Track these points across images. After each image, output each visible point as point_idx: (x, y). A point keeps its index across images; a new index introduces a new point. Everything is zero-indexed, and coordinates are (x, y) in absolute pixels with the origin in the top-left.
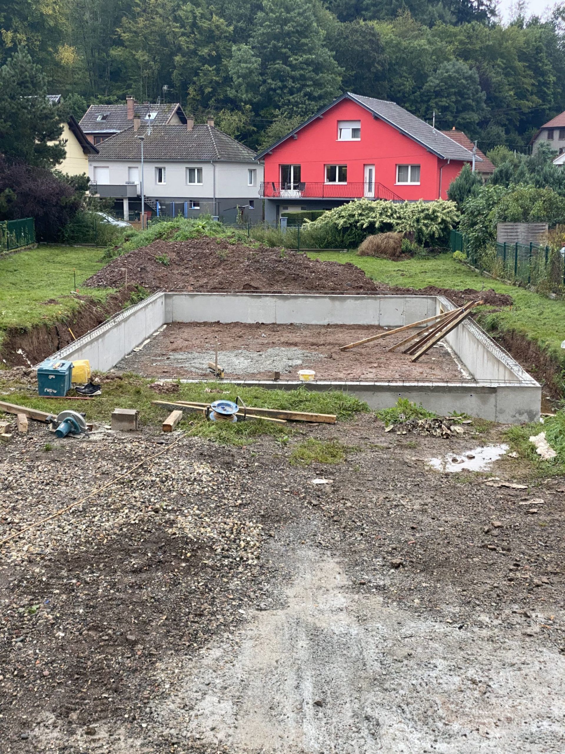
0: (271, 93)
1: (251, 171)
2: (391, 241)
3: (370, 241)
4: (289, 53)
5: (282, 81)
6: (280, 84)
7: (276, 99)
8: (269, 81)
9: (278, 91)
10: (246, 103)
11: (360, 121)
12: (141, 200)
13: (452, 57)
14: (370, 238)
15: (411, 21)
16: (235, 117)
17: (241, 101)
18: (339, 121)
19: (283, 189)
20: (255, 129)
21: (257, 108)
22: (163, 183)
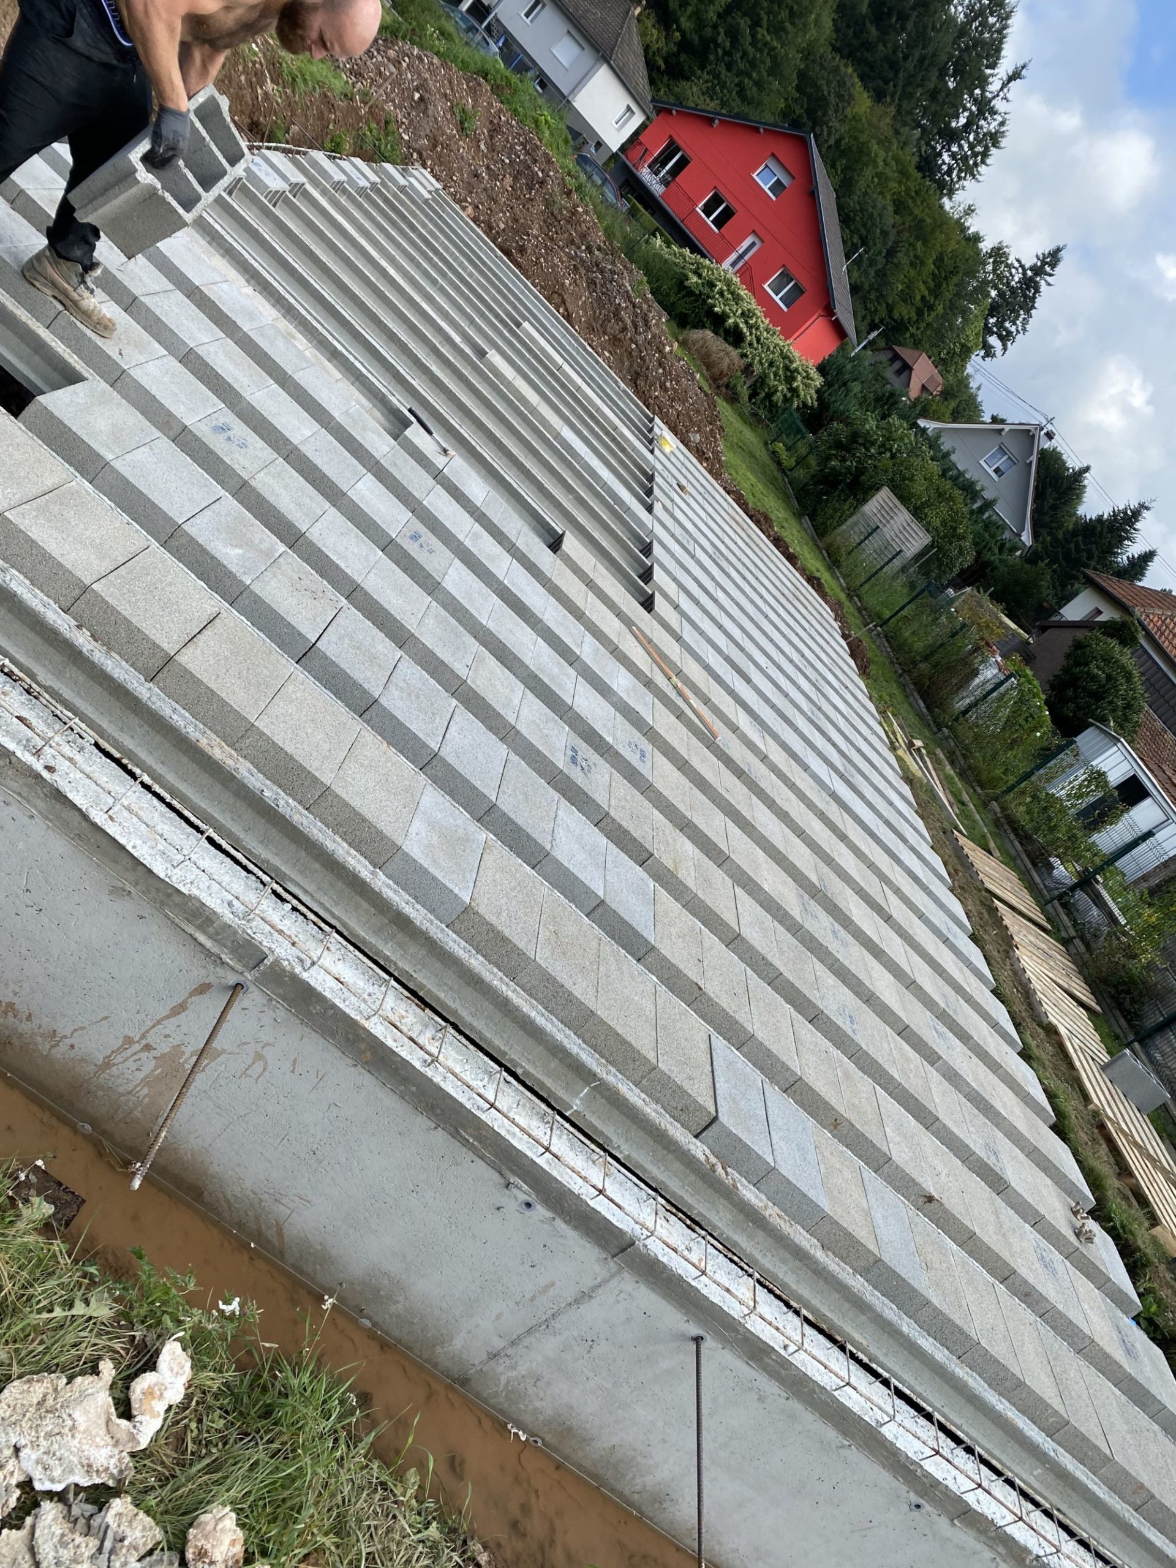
0: (712, 46)
1: (629, 109)
2: (727, 361)
3: (706, 335)
4: (765, 23)
5: (733, 45)
6: (728, 45)
7: (712, 57)
8: (722, 31)
9: (720, 51)
10: (679, 29)
11: (794, 178)
12: (489, 13)
13: (888, 197)
14: (709, 334)
15: (888, 120)
16: (655, 32)
17: (677, 22)
18: (773, 155)
19: (649, 166)
20: (663, 67)
21: (684, 45)
22: (528, 21)
